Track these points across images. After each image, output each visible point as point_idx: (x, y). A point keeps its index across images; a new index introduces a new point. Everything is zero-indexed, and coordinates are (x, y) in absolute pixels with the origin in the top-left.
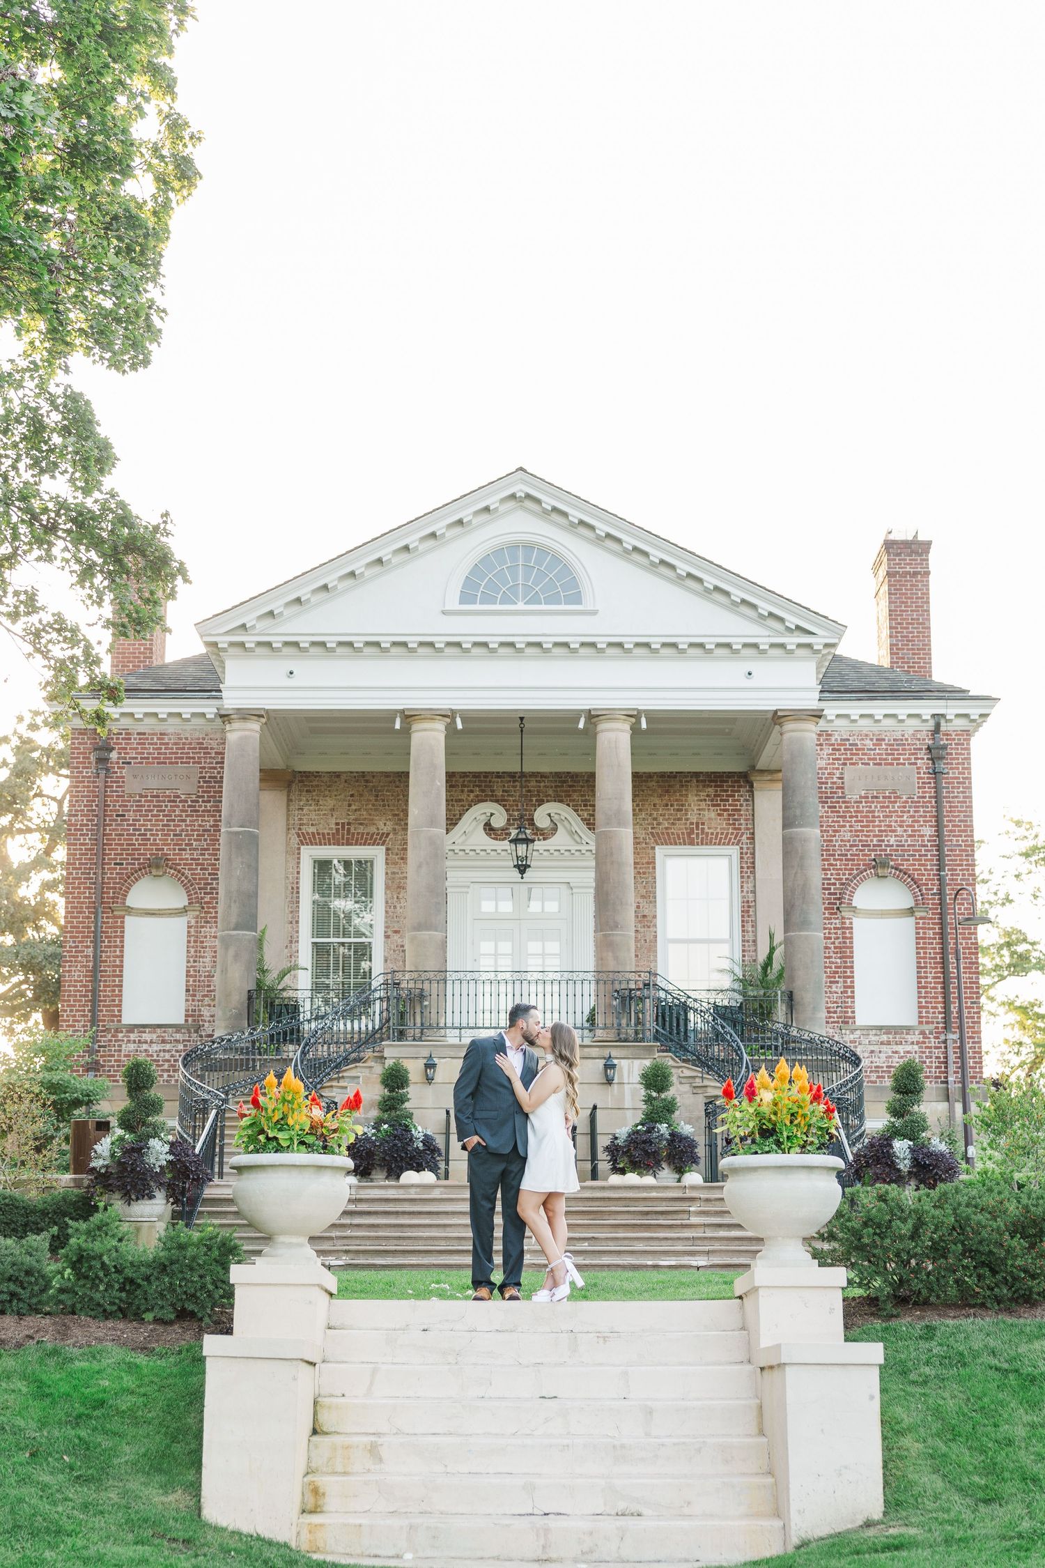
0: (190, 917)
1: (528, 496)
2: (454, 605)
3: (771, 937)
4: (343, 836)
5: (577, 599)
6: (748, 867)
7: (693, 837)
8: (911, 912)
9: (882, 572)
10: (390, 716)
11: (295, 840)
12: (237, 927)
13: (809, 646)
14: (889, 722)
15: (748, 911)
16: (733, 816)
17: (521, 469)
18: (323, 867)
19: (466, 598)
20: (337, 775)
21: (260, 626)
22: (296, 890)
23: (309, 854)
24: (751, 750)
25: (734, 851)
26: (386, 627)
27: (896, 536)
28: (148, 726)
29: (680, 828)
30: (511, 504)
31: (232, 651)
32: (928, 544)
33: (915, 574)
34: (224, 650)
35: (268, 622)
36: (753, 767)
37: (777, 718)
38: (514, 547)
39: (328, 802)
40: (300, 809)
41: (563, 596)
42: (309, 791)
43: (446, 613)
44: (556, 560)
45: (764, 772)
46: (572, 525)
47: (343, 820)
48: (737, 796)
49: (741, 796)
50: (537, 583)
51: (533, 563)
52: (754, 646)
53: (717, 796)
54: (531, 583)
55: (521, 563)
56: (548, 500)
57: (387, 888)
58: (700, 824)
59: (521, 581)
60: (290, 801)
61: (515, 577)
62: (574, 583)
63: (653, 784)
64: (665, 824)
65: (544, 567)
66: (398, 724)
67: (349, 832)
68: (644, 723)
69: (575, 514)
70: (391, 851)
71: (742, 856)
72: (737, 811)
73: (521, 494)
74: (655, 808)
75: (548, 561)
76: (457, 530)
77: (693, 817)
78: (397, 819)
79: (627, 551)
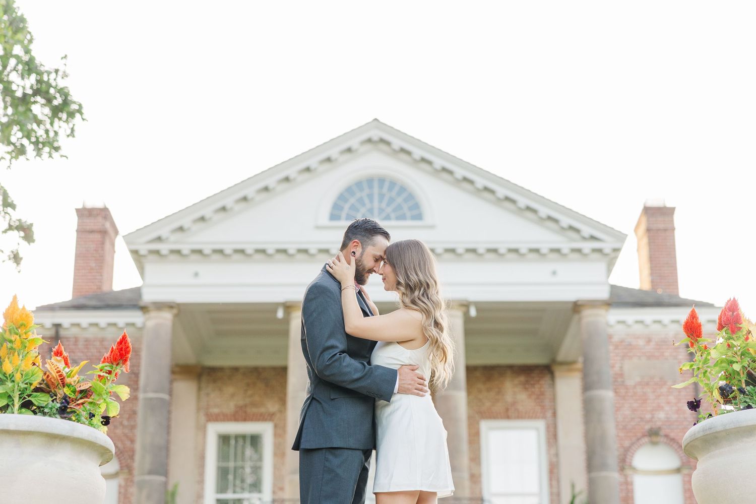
0: (120, 480)
1: (382, 141)
2: (324, 220)
3: (573, 486)
4: (240, 415)
5: (419, 217)
6: (553, 436)
7: (508, 414)
8: (678, 470)
9: (643, 227)
10: (273, 307)
11: (203, 418)
12: (150, 473)
13: (599, 251)
14: (656, 327)
15: (553, 470)
16: (540, 397)
17: (376, 120)
18: (224, 439)
19: (333, 217)
20: (236, 369)
21: (173, 238)
22: (202, 458)
23: (214, 430)
24: (552, 348)
25: (541, 424)
26: (271, 239)
27: (651, 204)
28: (92, 333)
29: (499, 407)
30: (368, 147)
31: (152, 257)
32: (672, 210)
33: (665, 230)
34: (144, 256)
35: (179, 236)
36: (554, 361)
37: (577, 307)
38: (370, 181)
39: (230, 390)
40: (208, 394)
41: (408, 214)
42: (215, 381)
43: (318, 228)
44: (403, 189)
45: (562, 364)
46: (416, 161)
47: (241, 403)
48: (542, 382)
49: (545, 382)
50: (388, 205)
51: (385, 190)
52: (557, 251)
53: (527, 382)
54: (384, 205)
55: (376, 190)
56: (397, 143)
57: (275, 454)
58: (514, 403)
59: (376, 204)
60: (199, 389)
61: (371, 201)
62: (416, 206)
63: (478, 374)
64: (488, 404)
65: (394, 194)
66: (280, 314)
67: (245, 412)
68: (473, 312)
69: (418, 153)
70: (276, 426)
71: (548, 428)
72: (542, 394)
73: (375, 138)
74: (480, 391)
75: (396, 189)
76: (327, 166)
77: (509, 398)
78: (283, 401)
79: (458, 180)
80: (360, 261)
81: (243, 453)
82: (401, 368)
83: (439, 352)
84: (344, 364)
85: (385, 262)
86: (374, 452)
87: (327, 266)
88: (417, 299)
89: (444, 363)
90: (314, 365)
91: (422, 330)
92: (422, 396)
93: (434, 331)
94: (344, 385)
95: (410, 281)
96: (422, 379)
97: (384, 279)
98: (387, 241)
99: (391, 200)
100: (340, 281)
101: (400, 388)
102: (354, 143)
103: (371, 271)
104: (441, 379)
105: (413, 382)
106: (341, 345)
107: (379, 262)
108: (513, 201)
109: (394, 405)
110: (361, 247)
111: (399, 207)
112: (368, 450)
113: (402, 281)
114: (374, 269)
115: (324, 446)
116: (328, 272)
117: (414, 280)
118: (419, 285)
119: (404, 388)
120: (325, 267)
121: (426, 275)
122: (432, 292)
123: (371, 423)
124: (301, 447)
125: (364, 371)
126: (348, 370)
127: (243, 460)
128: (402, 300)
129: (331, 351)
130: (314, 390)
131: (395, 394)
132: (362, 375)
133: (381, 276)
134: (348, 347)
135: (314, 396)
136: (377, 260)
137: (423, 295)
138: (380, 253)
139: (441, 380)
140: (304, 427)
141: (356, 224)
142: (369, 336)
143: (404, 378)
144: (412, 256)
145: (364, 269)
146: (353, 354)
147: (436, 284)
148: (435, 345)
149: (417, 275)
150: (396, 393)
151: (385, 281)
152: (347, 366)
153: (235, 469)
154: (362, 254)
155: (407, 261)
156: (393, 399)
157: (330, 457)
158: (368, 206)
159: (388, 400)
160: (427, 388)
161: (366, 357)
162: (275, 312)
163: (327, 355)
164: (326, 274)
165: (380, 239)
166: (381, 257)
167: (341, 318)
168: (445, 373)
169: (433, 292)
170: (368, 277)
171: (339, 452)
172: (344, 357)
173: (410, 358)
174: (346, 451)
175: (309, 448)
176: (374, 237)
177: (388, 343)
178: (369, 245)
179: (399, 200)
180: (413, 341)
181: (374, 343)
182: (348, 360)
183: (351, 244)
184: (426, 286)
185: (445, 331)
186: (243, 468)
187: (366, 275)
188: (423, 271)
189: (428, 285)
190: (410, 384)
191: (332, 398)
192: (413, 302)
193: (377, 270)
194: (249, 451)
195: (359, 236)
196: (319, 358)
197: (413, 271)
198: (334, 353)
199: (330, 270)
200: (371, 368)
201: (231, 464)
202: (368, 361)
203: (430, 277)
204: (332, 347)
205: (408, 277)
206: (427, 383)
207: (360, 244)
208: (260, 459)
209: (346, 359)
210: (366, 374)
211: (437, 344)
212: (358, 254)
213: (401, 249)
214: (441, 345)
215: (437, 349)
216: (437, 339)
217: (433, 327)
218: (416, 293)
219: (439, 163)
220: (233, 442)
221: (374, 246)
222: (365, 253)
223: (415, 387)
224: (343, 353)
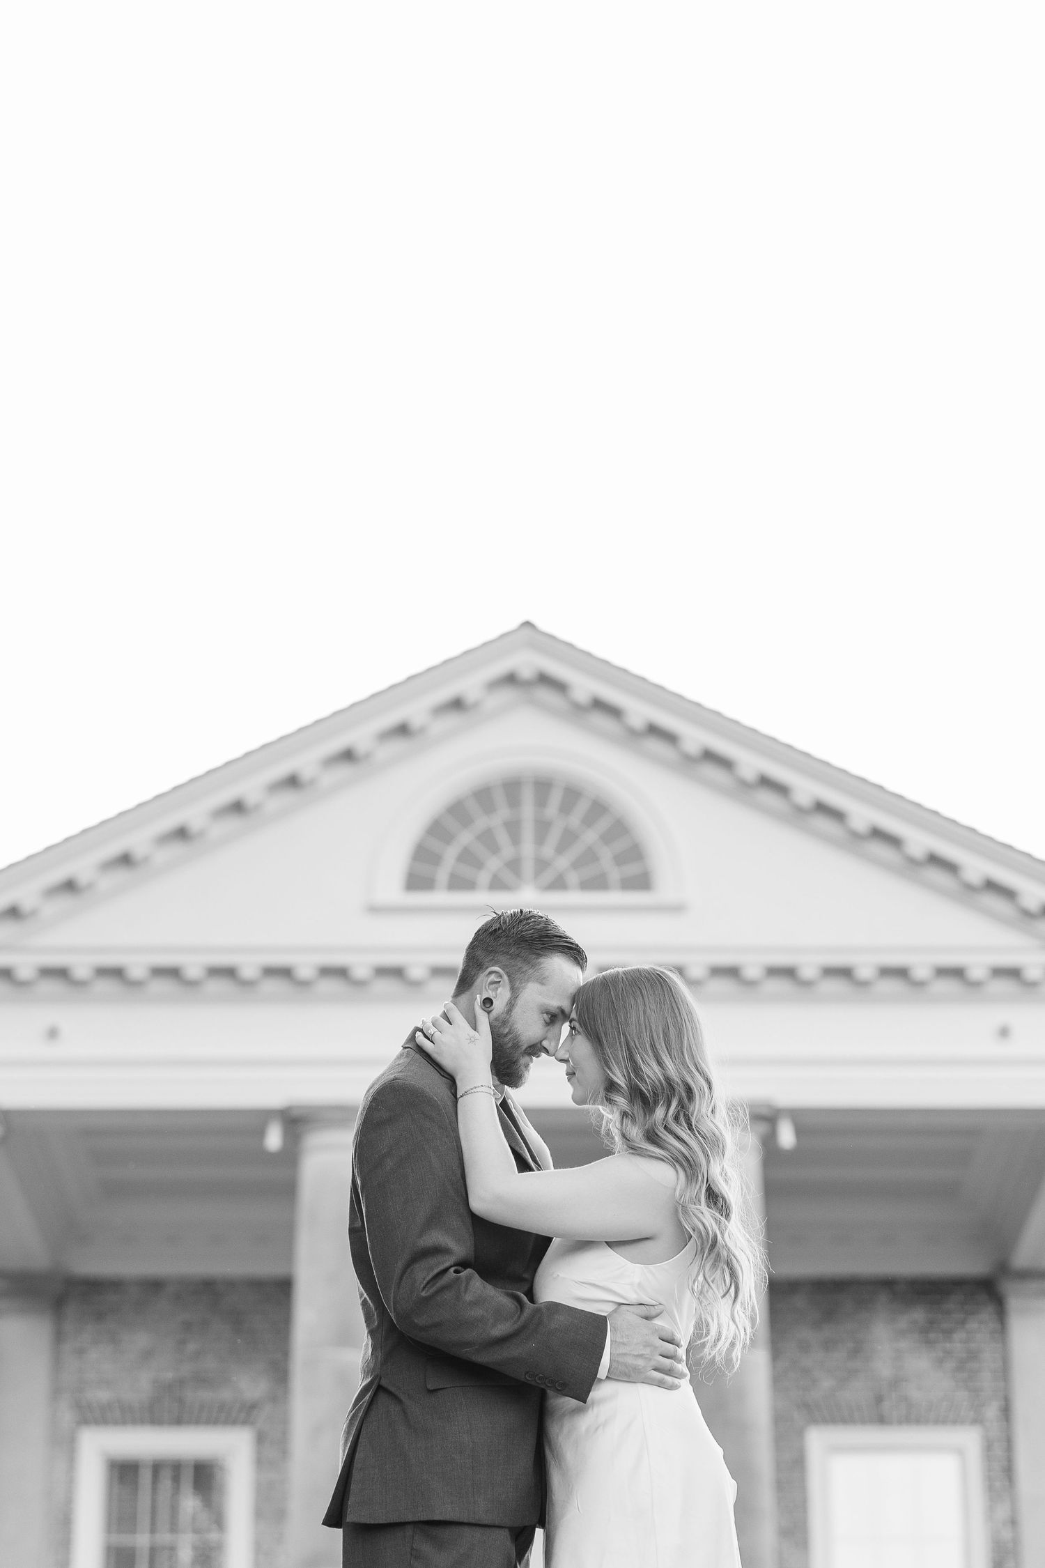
1: (545, 680)
2: (391, 889)
4: (167, 1408)
5: (642, 882)
6: (1001, 1471)
7: (883, 1410)
10: (258, 1119)
11: (67, 1416)
16: (966, 1367)
17: (528, 624)
18: (124, 1472)
19: (417, 881)
20: (154, 1286)
22: (64, 1523)
23: (96, 1446)
24: (998, 1229)
25: (969, 1439)
29: (858, 1392)
30: (507, 695)
35: (6, 931)
36: (1004, 1269)
38: (512, 787)
39: (140, 1340)
40: (81, 1352)
41: (615, 874)
42: (100, 1316)
43: (375, 910)
44: (599, 808)
45: (1027, 1275)
46: (633, 734)
47: (169, 1375)
48: (972, 1325)
49: (980, 1325)
50: (561, 849)
51: (552, 810)
52: (1013, 973)
53: (931, 1325)
54: (548, 850)
55: (528, 811)
56: (584, 687)
57: (259, 1514)
58: (896, 1383)
59: (528, 848)
60: (59, 1337)
61: (516, 839)
62: (635, 853)
63: (800, 1301)
64: (827, 1383)
65: (575, 820)
66: (274, 1139)
67: (181, 1401)
68: (787, 1137)
69: (639, 712)
70: (261, 1439)
71: (988, 1447)
72: (973, 1356)
73: (526, 673)
74: (805, 1347)
75: (582, 808)
76: (398, 746)
77: (883, 1367)
78: (280, 1372)
79: (744, 785)
80: (504, 1023)
81: (174, 1510)
82: (615, 1311)
83: (719, 1272)
84: (468, 1297)
85: (573, 1028)
86: (539, 1533)
87: (419, 1034)
88: (662, 1129)
89: (730, 1302)
90: (388, 1300)
91: (676, 1211)
92: (672, 1387)
93: (706, 1216)
94: (466, 1353)
95: (642, 1079)
96: (671, 1341)
97: (571, 1074)
98: (577, 970)
99: (569, 838)
100: (453, 1074)
101: (614, 1365)
102: (470, 686)
103: (535, 1049)
104: (720, 1344)
105: (647, 1351)
106: (459, 1246)
107: (557, 1026)
108: (894, 841)
109: (595, 1409)
110: (508, 987)
111: (590, 856)
112: (524, 1528)
113: (620, 1080)
114: (545, 1043)
115: (410, 1518)
116: (420, 1050)
117: (654, 1079)
118: (667, 1091)
119: (626, 1365)
120: (412, 1038)
121: (684, 1064)
122: (700, 1108)
123: (532, 1455)
124: (348, 1520)
125: (519, 1317)
126: (478, 1312)
127: (174, 1528)
128: (621, 1130)
129: (432, 1261)
130: (382, 1365)
131: (600, 1380)
132: (516, 1327)
133: (564, 1066)
134: (475, 1251)
135: (384, 1383)
136: (554, 1018)
137: (676, 1118)
138: (558, 1001)
139: (723, 1345)
140: (357, 1464)
141: (496, 926)
142: (534, 1223)
143: (625, 1340)
144: (645, 1012)
145: (516, 1046)
146: (489, 1272)
147: (710, 1088)
148: (709, 1254)
149: (660, 1063)
150: (604, 1377)
151: (575, 1079)
152: (476, 1303)
153: (153, 1551)
154: (511, 1005)
155: (633, 1028)
156: (596, 1393)
157: (426, 1548)
158: (508, 851)
159: (582, 1396)
160: (682, 1367)
161: (521, 1280)
162: (261, 1133)
163: (422, 1273)
164: (418, 1056)
165: (558, 965)
166: (563, 1011)
167: (459, 1172)
168: (733, 1327)
169: (703, 1110)
170: (527, 1066)
171: (446, 1533)
172: (469, 1279)
173: (639, 1284)
174: (466, 1531)
175: (369, 1521)
176: (542, 960)
177: (583, 1245)
178: (528, 981)
179: (590, 837)
180: (648, 1243)
181: (541, 1244)
182: (477, 1286)
183: (483, 979)
184: (684, 1094)
185: (734, 1216)
186: (172, 1549)
187: (523, 1060)
188: (674, 1052)
189: (689, 1090)
190: (641, 1356)
191: (430, 1387)
192: (652, 1137)
193: (550, 1047)
194: (190, 1503)
195: (503, 958)
196: (401, 1279)
197: (650, 1051)
198: (442, 1267)
199: (427, 1045)
200: (538, 1310)
201: (142, 1540)
202: (526, 1287)
203: (693, 1069)
204: (437, 1251)
205: (637, 1069)
206: (682, 1352)
207: (505, 977)
208: (219, 1521)
209: (472, 1283)
210: (524, 1327)
211: (716, 1250)
212: (499, 1006)
213: (617, 995)
214: (724, 1253)
215: (714, 1266)
216: (715, 1237)
217: (703, 1207)
218: (659, 1113)
219: (694, 738)
220: (146, 1477)
221: (542, 984)
222: (520, 1002)
223: (653, 1363)
224: (465, 1269)
